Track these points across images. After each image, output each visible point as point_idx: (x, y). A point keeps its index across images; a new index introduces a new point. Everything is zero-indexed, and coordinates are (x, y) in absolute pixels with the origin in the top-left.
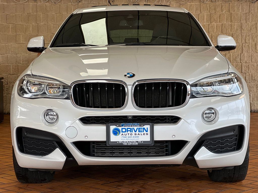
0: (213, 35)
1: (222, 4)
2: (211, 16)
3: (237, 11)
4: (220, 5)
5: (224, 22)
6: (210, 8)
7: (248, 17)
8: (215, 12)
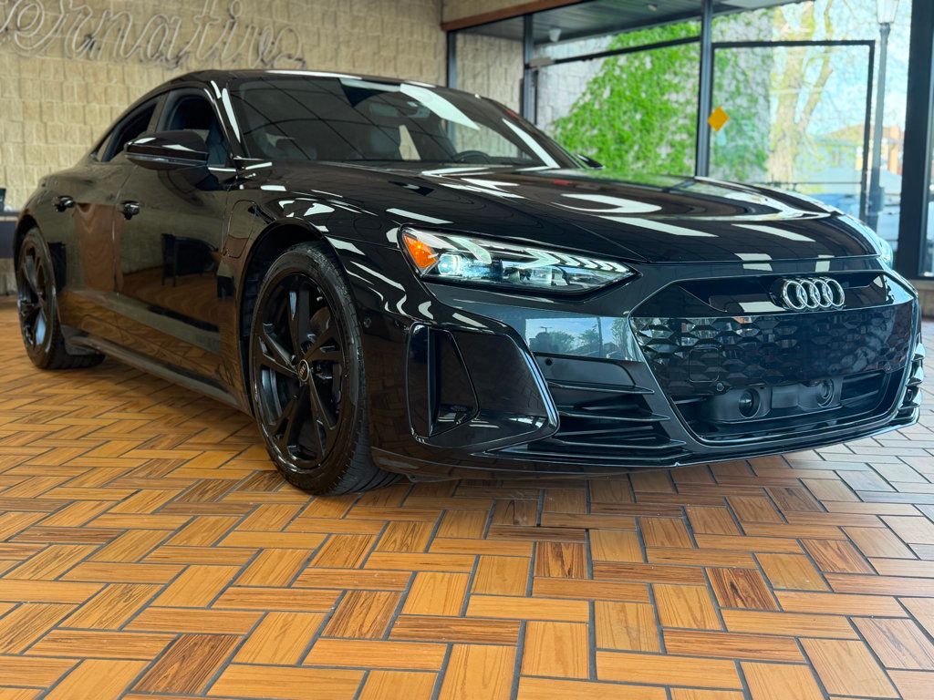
1: (110, 66)
6: (84, 72)
8: (96, 82)
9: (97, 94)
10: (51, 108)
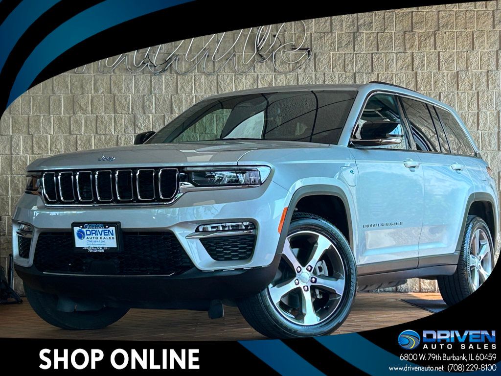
0: (78, 138)
2: (73, 101)
3: (126, 91)
4: (92, 78)
5: (101, 113)
7: (148, 102)
8: (83, 93)
9: (82, 104)
10: (37, 121)
